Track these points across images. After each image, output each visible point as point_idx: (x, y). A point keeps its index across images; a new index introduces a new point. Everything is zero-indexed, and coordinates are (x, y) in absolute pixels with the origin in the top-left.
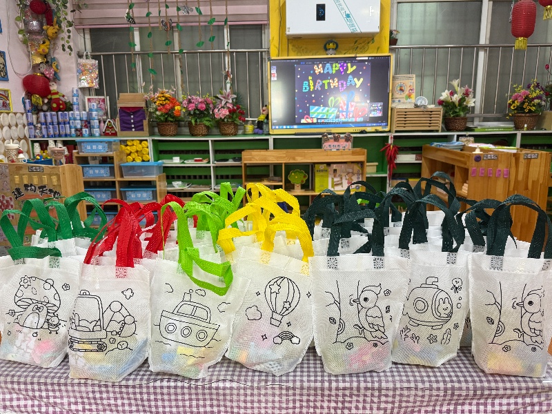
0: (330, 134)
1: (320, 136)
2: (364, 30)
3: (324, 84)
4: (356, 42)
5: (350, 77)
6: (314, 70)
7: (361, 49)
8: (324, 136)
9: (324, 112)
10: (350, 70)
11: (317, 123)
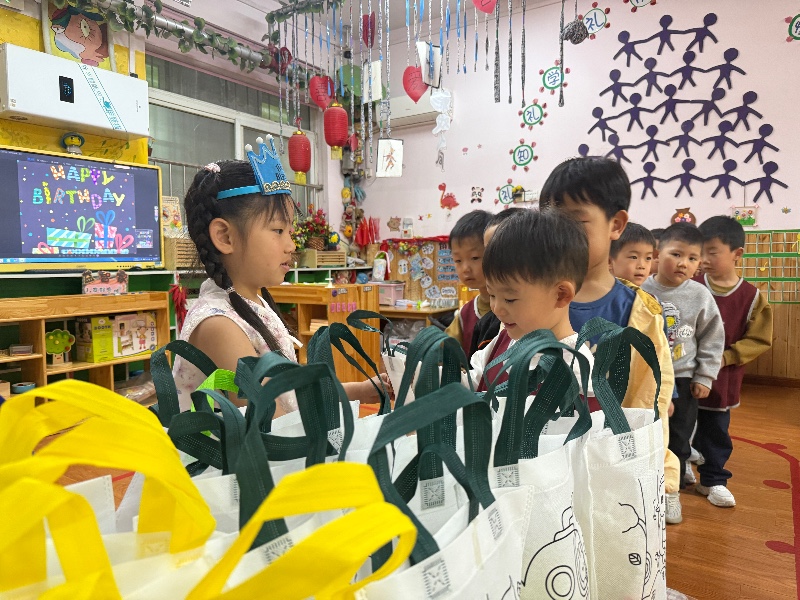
0: (94, 271)
1: (79, 275)
2: (129, 130)
3: (67, 196)
4: (104, 143)
5: (107, 190)
6: (51, 174)
7: (111, 153)
8: (85, 275)
9: (70, 237)
10: (107, 181)
11: (60, 255)
